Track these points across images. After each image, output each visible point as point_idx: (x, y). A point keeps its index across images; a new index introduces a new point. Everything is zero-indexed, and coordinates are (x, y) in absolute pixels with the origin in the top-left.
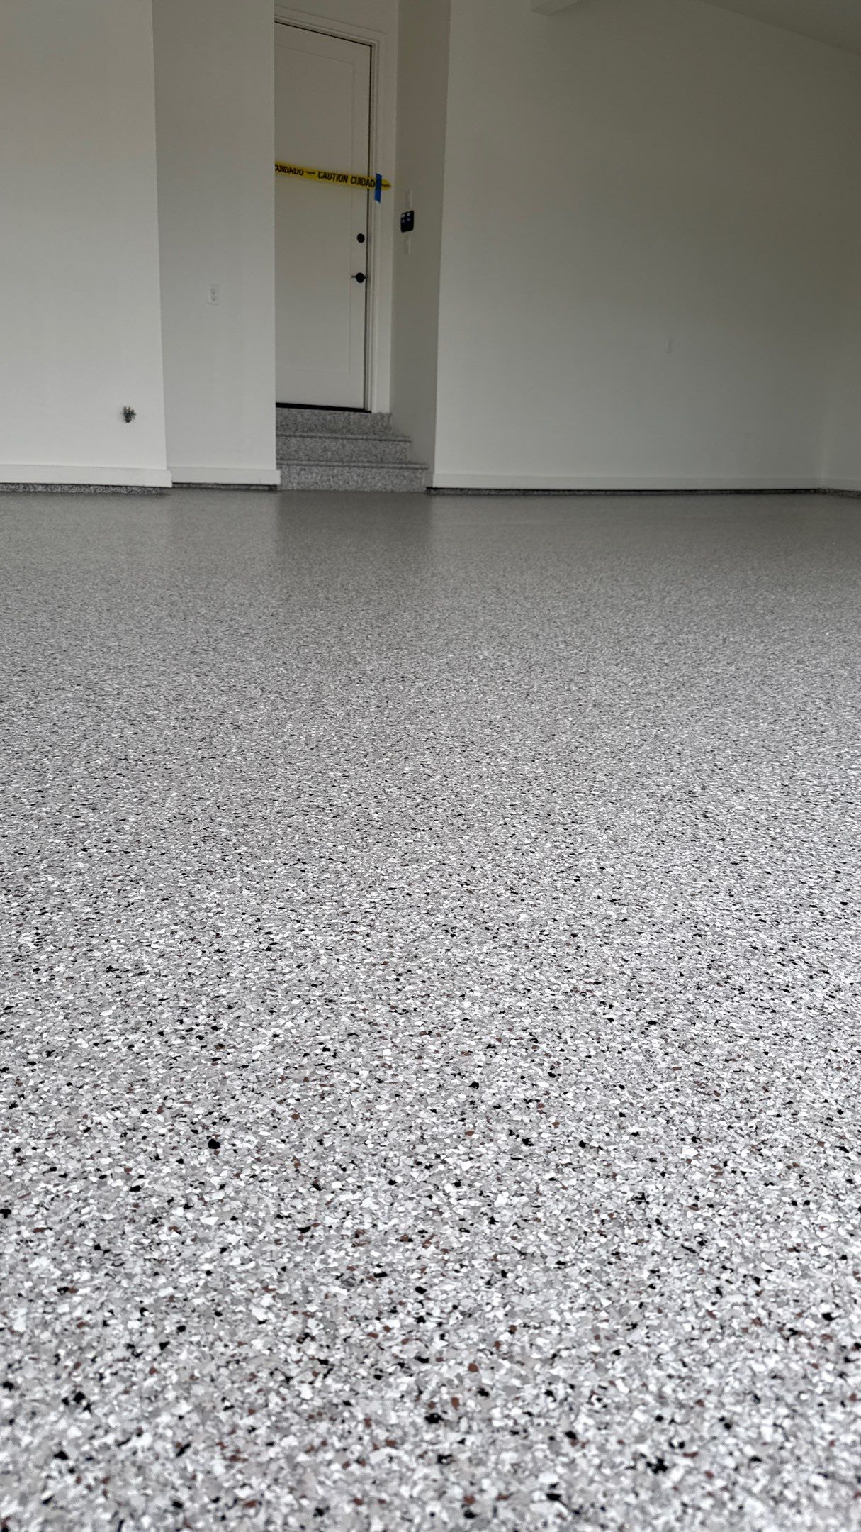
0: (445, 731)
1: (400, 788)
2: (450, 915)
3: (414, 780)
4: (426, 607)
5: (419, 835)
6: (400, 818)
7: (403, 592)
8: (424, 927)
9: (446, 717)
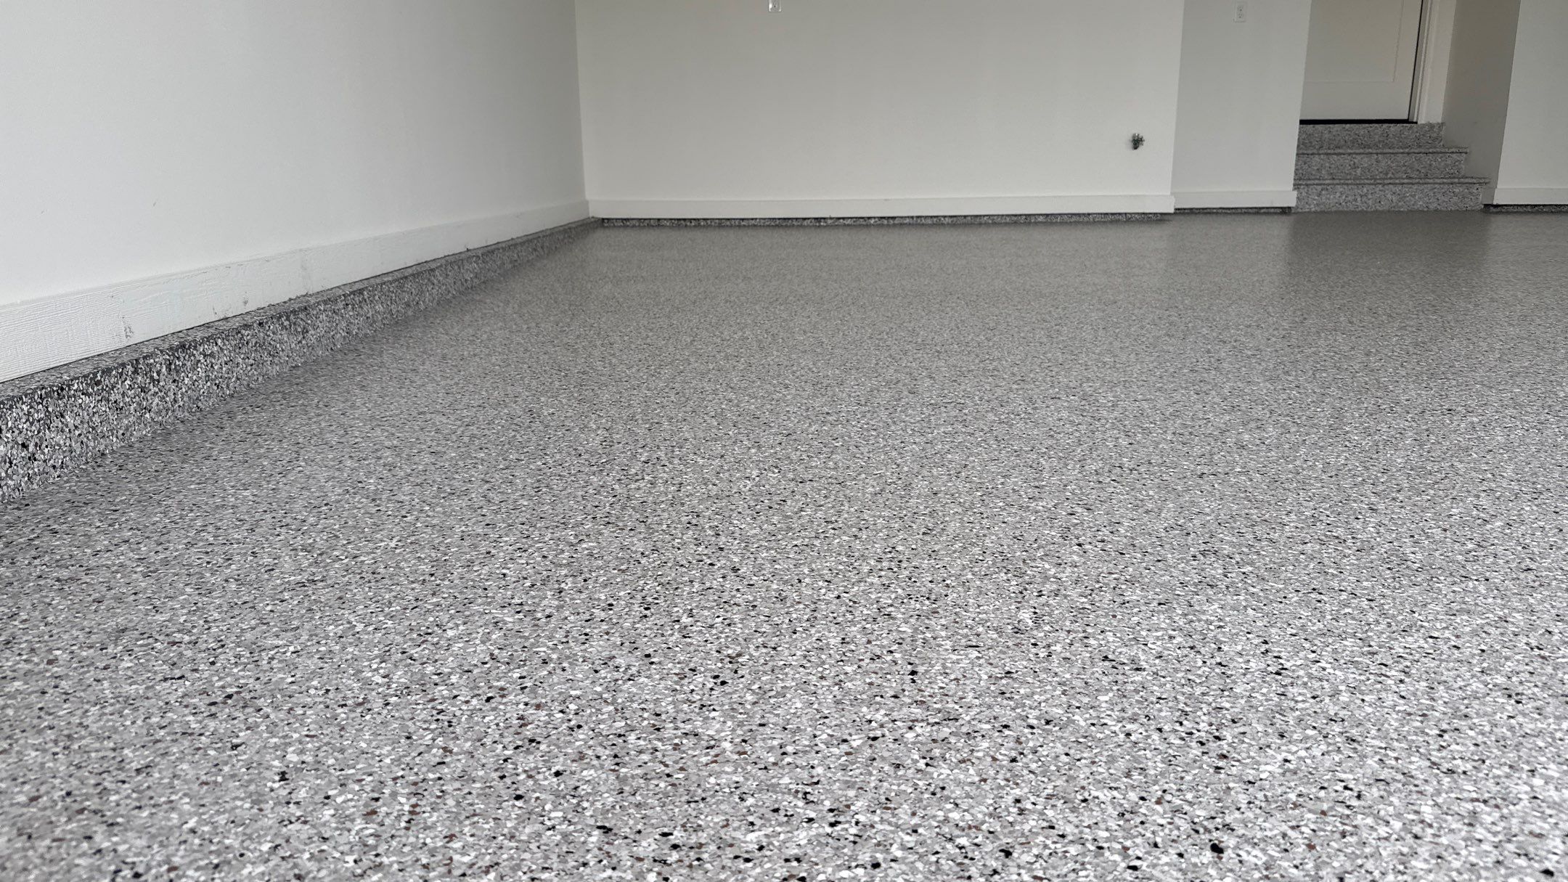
0: (1509, 473)
1: (1445, 530)
2: (1514, 679)
5: (1471, 584)
6: (1444, 563)
8: (1476, 685)
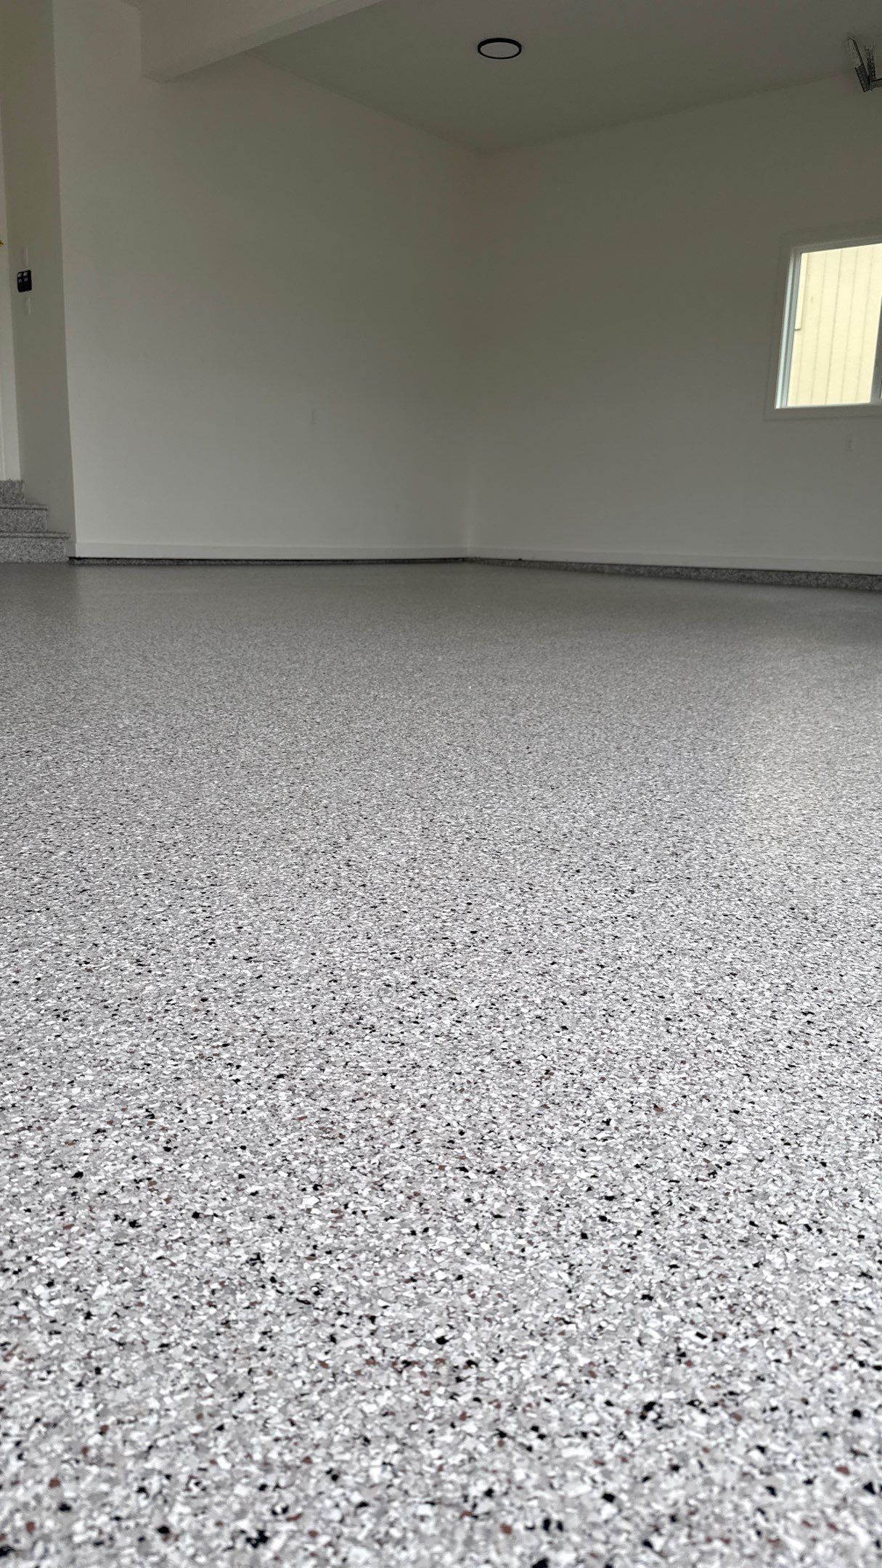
1: (15, 869)
2: (63, 999)
3: (33, 859)
4: (61, 677)
7: (34, 663)
8: (31, 1015)
9: (76, 790)
